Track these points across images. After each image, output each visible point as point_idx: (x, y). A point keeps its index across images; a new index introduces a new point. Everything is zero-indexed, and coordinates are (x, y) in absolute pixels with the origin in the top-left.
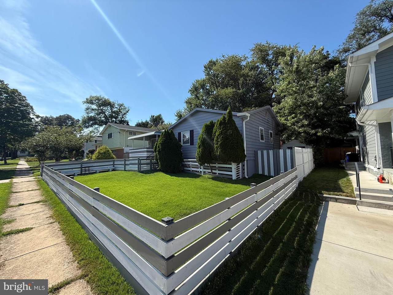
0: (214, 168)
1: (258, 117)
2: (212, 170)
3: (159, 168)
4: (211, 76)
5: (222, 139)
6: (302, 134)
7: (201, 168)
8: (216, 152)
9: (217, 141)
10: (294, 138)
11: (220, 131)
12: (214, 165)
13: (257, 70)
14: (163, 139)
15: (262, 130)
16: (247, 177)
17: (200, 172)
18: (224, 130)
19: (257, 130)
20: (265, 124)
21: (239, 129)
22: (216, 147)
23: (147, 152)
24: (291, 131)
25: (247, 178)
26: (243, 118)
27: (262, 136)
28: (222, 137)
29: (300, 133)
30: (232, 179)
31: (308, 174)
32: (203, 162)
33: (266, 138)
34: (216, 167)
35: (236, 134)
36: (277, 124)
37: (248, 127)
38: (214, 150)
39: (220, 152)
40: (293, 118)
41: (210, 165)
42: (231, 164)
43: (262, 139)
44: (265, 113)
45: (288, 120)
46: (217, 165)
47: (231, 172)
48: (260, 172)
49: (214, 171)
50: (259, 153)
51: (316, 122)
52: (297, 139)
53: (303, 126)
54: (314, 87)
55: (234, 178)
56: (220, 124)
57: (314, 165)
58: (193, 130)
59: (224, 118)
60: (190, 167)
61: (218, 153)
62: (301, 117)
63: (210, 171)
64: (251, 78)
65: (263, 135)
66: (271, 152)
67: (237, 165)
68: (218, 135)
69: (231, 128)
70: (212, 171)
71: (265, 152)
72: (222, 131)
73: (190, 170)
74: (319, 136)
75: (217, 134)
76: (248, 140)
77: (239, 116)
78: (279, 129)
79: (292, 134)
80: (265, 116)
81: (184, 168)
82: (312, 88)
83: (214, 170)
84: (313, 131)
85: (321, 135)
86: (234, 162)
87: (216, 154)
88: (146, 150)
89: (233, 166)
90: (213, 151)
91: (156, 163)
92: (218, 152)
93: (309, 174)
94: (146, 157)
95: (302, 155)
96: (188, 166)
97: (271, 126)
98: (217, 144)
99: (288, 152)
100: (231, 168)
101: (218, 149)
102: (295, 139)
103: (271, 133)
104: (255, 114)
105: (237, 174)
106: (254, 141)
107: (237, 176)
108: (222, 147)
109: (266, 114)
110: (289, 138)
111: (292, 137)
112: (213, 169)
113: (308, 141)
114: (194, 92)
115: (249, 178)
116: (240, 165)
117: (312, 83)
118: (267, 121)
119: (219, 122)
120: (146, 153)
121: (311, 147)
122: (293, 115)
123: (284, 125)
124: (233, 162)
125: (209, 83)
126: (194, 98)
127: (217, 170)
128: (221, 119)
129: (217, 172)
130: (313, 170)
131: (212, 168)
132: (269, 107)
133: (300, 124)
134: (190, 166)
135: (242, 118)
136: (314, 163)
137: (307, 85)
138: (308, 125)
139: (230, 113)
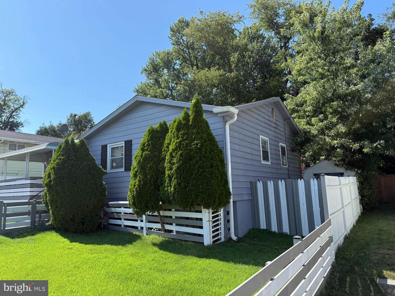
0: (167, 220)
1: (257, 116)
2: (163, 224)
3: (50, 223)
4: (182, 46)
5: (180, 160)
6: (338, 150)
7: (142, 221)
8: (168, 187)
9: (170, 162)
10: (324, 157)
11: (177, 143)
12: (167, 213)
13: (262, 42)
14: (60, 159)
15: (264, 143)
16: (234, 238)
17: (139, 228)
18: (183, 140)
19: (255, 141)
20: (270, 130)
21: (217, 139)
22: (169, 176)
23: (32, 186)
24: (319, 144)
25: (234, 240)
26: (226, 117)
27: (265, 153)
28: (181, 155)
29: (333, 148)
30: (203, 243)
31: (351, 226)
32: (140, 209)
33: (274, 157)
34: (171, 217)
35: (208, 148)
36: (295, 131)
37: (236, 135)
38: (165, 181)
39: (175, 185)
40: (321, 121)
41: (159, 213)
42: (201, 212)
43: (266, 158)
44: (271, 110)
45: (313, 125)
46: (174, 214)
47: (201, 227)
48: (263, 226)
49: (168, 227)
50: (260, 185)
51: (359, 129)
52: (329, 160)
53: (338, 135)
54: (353, 66)
55: (208, 240)
56: (178, 129)
57: (361, 206)
58: (131, 141)
59: (187, 116)
60: (120, 219)
61: (172, 189)
62: (334, 120)
63: (159, 226)
64: (252, 53)
65: (268, 152)
66: (282, 184)
67: (213, 213)
68: (174, 150)
69: (199, 136)
70: (163, 226)
71: (271, 185)
72: (181, 141)
73: (120, 225)
74: (367, 154)
75: (171, 148)
76: (235, 160)
77: (217, 114)
78: (297, 140)
79: (321, 149)
80: (270, 115)
81: (108, 221)
82: (349, 68)
83: (167, 224)
84: (356, 146)
85: (370, 152)
86: (207, 207)
87: (167, 189)
88: (29, 182)
89: (206, 215)
90: (162, 185)
91: (44, 212)
92: (171, 186)
93: (354, 226)
94: (29, 198)
95: (339, 189)
96: (116, 217)
97: (283, 134)
98: (171, 169)
99: (314, 183)
100: (201, 219)
101: (173, 179)
102: (326, 159)
103: (283, 148)
104: (251, 111)
105: (213, 232)
106: (250, 162)
107: (213, 237)
108: (181, 175)
109: (272, 112)
110: (315, 158)
111: (322, 156)
112: (166, 222)
113: (349, 162)
114: (152, 72)
115: (239, 240)
116: (221, 212)
117: (349, 61)
118: (274, 125)
119: (176, 124)
120: (29, 189)
121: (353, 173)
122: (321, 116)
123: (306, 133)
124: (204, 208)
125: (179, 58)
126: (152, 84)
127: (174, 224)
128: (181, 119)
129: (174, 228)
130: (359, 217)
131: (164, 220)
132: (278, 99)
133: (332, 133)
134: (122, 217)
135: (224, 116)
136: (360, 203)
137: (341, 64)
138: (346, 135)
139: (197, 106)
